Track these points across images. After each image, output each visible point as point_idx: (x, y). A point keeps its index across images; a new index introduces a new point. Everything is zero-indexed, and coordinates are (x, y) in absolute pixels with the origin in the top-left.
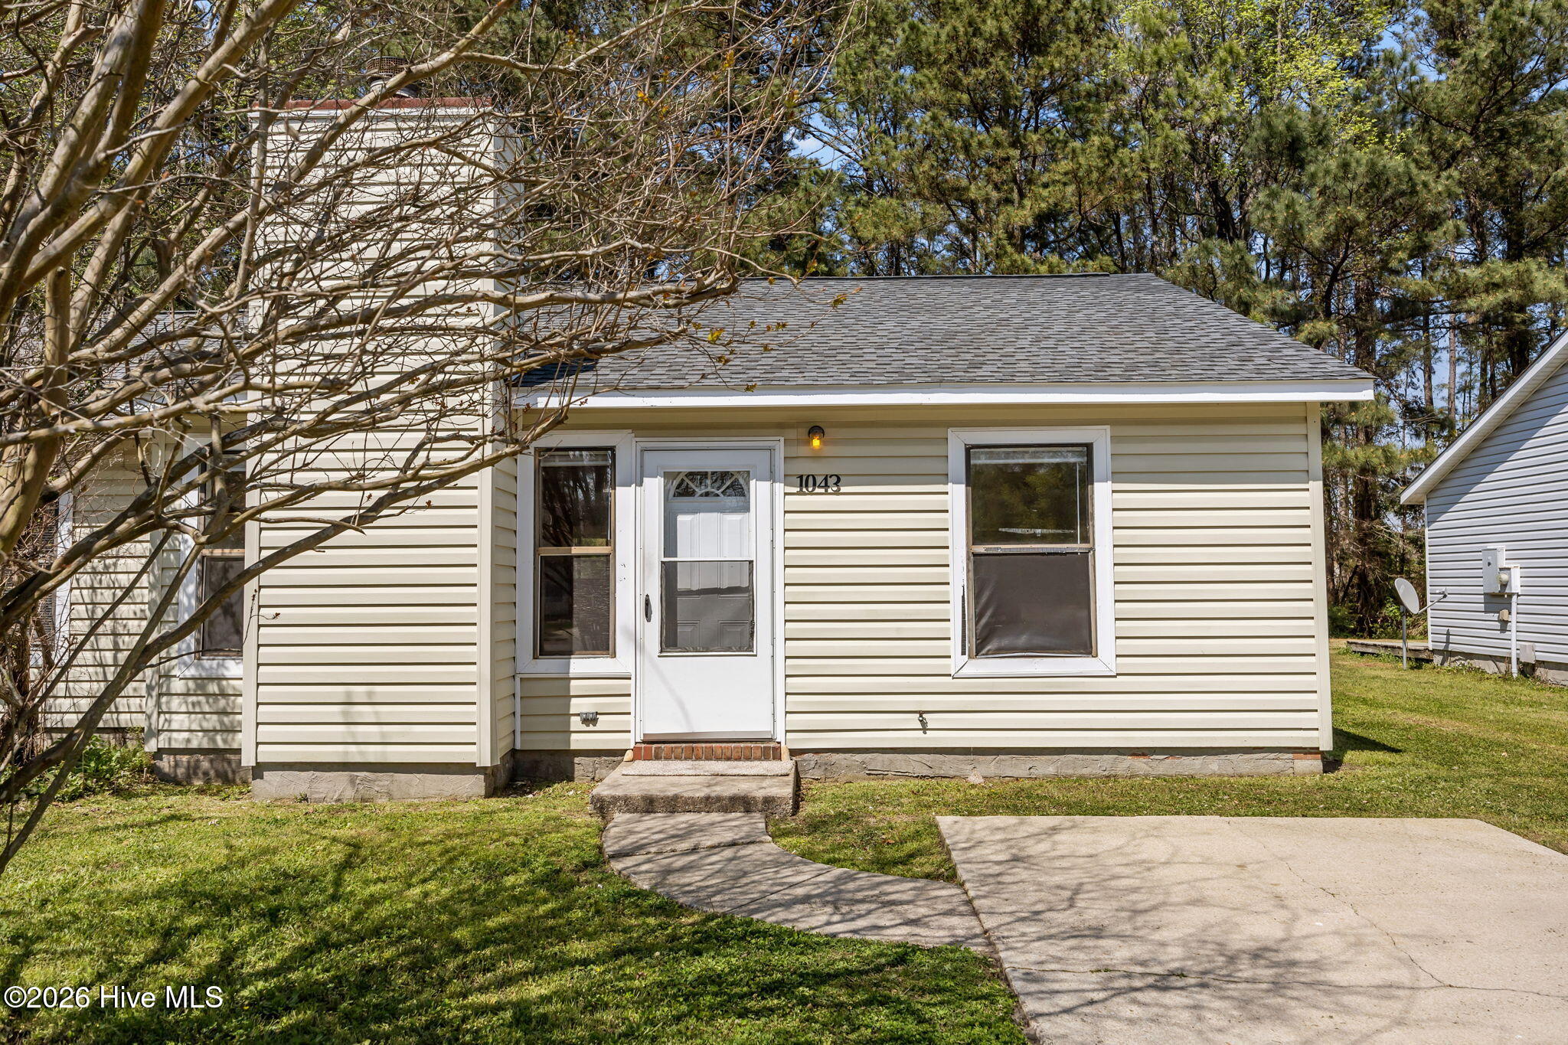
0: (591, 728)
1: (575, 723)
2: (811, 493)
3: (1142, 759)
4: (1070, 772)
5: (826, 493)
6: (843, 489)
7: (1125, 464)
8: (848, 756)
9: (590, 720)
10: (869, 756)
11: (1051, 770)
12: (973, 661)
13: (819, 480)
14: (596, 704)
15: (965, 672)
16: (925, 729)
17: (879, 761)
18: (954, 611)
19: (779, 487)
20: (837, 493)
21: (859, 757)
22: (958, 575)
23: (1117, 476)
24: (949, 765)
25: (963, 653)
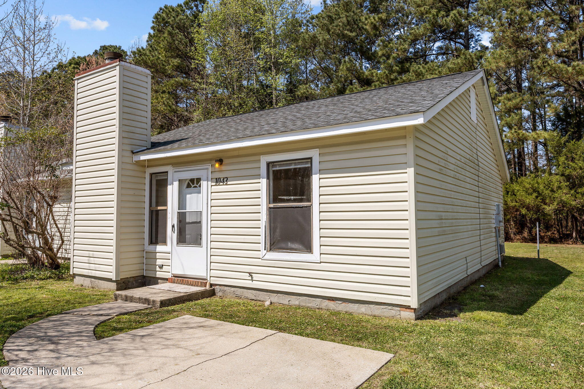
0: (161, 270)
1: (158, 269)
2: (219, 185)
3: (332, 302)
4: (304, 304)
5: (223, 185)
6: (229, 183)
7: (325, 166)
8: (230, 288)
9: (161, 267)
10: (236, 289)
11: (297, 303)
12: (268, 253)
13: (222, 179)
14: (163, 262)
15: (266, 257)
16: (252, 280)
17: (239, 291)
18: (262, 231)
19: (210, 183)
20: (226, 184)
21: (233, 289)
22: (264, 217)
23: (321, 171)
24: (262, 296)
25: (265, 250)
